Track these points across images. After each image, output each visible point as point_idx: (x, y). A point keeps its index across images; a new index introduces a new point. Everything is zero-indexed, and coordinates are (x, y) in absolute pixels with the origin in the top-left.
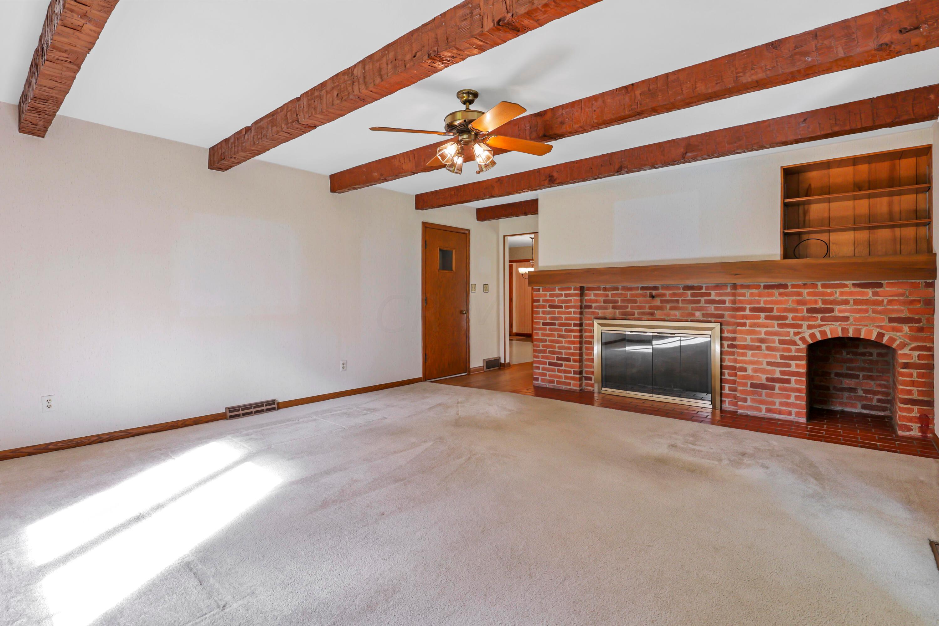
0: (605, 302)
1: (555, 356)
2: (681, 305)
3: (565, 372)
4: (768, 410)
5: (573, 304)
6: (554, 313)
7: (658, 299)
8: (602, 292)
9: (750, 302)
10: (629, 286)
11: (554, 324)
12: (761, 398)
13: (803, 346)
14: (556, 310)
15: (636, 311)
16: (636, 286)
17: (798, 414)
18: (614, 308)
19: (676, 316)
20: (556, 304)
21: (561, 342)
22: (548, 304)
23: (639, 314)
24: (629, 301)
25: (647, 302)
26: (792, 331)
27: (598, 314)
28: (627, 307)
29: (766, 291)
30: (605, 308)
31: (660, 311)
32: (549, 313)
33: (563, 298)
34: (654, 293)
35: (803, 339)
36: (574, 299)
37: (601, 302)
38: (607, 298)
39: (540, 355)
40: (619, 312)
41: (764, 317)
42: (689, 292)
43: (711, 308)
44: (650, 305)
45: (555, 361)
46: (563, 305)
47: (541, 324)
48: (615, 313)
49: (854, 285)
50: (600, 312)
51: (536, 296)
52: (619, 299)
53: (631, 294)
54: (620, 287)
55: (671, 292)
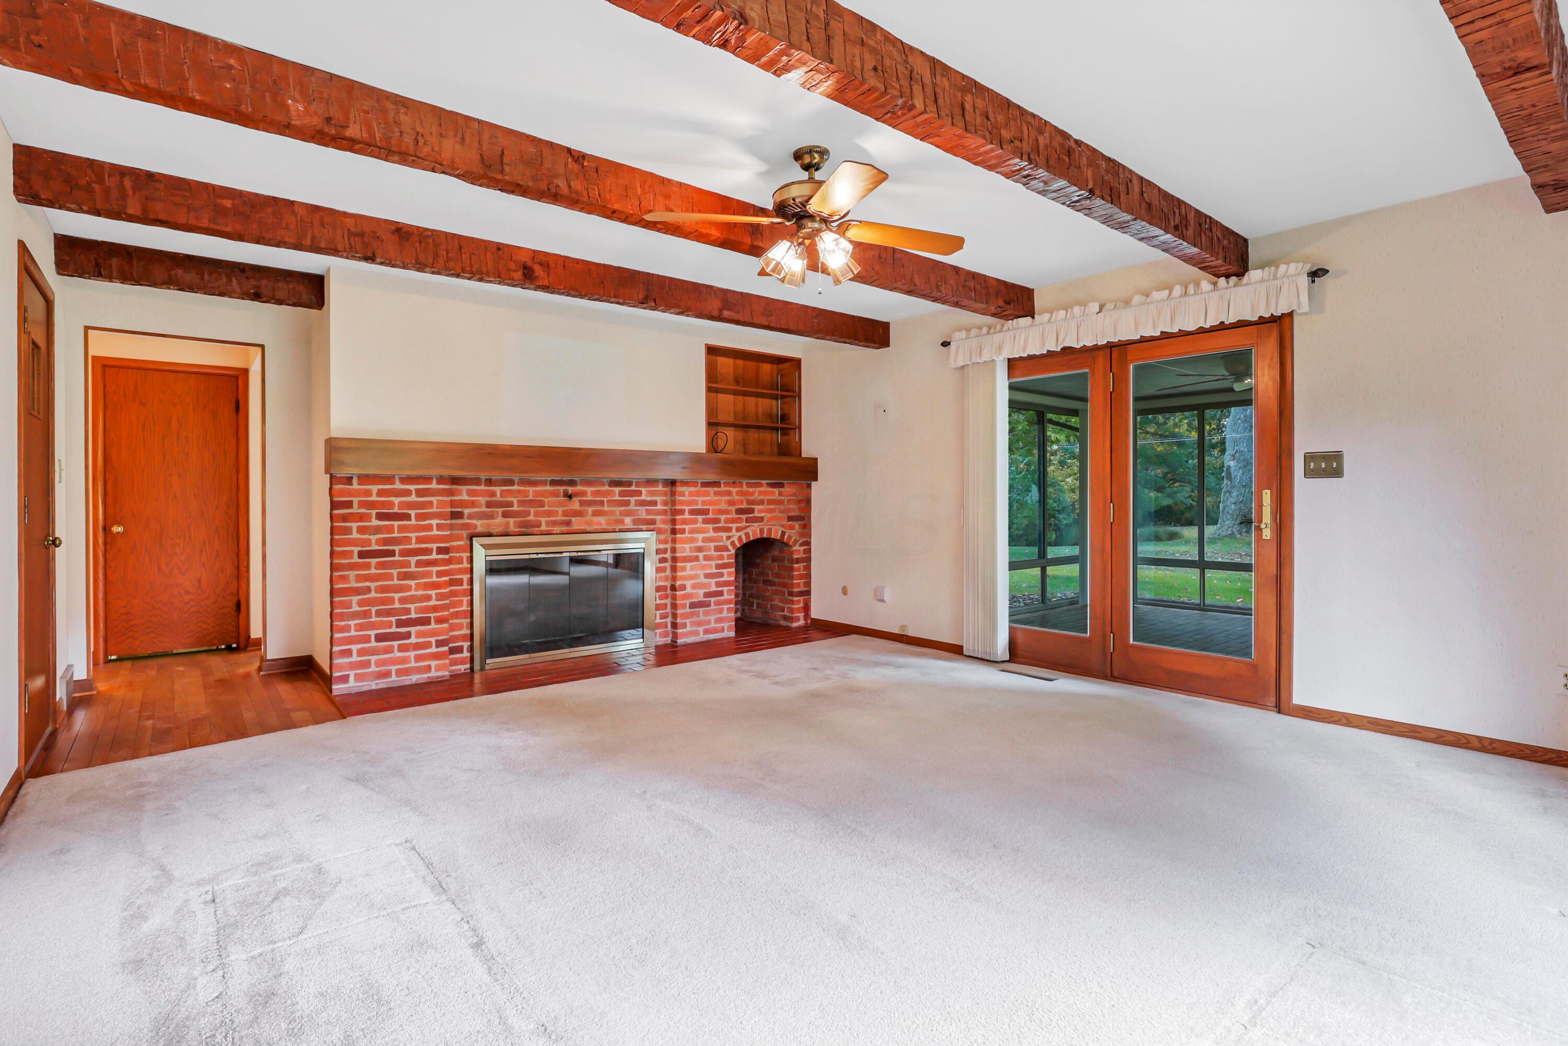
0: (489, 505)
1: (393, 619)
2: (606, 508)
3: (417, 646)
4: (706, 632)
5: (435, 510)
6: (390, 529)
7: (576, 500)
8: (482, 487)
9: (690, 503)
10: (532, 479)
11: (391, 553)
12: (698, 619)
13: (733, 551)
14: (396, 523)
15: (543, 520)
16: (543, 478)
17: (729, 628)
18: (505, 515)
19: (601, 524)
20: (396, 510)
21: (409, 588)
22: (374, 512)
23: (547, 523)
24: (531, 503)
25: (561, 504)
26: (724, 535)
27: (476, 526)
28: (528, 514)
29: (704, 489)
30: (491, 516)
31: (579, 518)
32: (377, 530)
33: (413, 498)
34: (570, 490)
35: (733, 543)
36: (437, 500)
37: (482, 505)
38: (493, 499)
39: (352, 623)
40: (515, 522)
41: (701, 520)
42: (617, 490)
43: (642, 512)
44: (564, 508)
45: (394, 629)
46: (413, 513)
47: (356, 555)
48: (507, 524)
49: (769, 485)
50: (480, 525)
51: (342, 493)
52: (515, 500)
53: (536, 493)
54: (516, 479)
55: (593, 489)
